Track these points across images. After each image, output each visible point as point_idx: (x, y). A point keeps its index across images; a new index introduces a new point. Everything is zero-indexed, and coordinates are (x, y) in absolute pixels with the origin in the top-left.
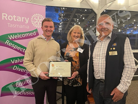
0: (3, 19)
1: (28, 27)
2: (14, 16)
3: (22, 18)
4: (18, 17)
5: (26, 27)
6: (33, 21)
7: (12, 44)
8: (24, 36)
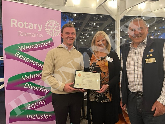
0: (12, 26)
1: (42, 36)
2: (25, 22)
3: (35, 24)
4: (29, 24)
5: (38, 36)
6: (47, 29)
7: (23, 57)
8: (36, 46)
